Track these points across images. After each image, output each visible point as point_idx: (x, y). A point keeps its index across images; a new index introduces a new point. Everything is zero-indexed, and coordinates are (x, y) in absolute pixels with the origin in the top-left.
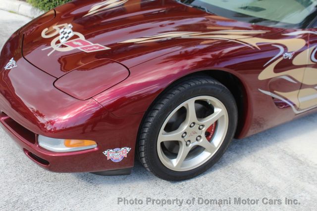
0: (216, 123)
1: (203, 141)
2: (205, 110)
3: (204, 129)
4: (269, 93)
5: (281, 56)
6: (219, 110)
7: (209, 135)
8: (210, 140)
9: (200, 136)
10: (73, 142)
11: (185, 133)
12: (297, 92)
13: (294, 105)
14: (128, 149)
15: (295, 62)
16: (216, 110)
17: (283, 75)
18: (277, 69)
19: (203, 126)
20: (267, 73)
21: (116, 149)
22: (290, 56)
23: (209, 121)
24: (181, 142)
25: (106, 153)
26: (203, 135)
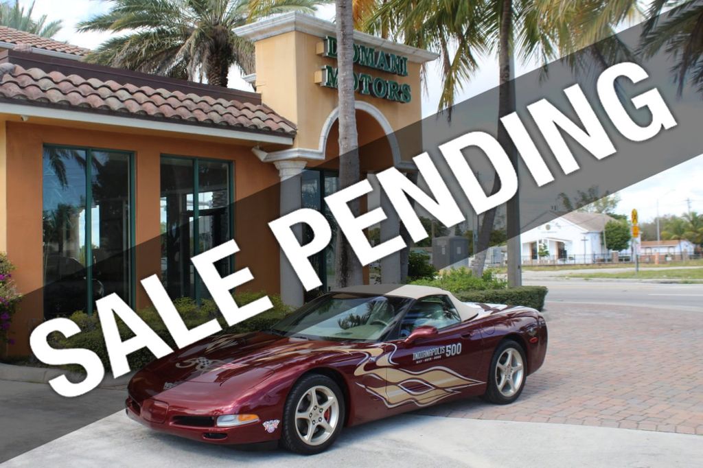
0: (330, 408)
1: (323, 423)
2: (322, 399)
3: (324, 412)
4: (363, 386)
5: (368, 359)
6: (332, 398)
7: (328, 417)
8: (329, 422)
9: (320, 418)
10: (245, 416)
11: (311, 414)
12: (385, 387)
13: (385, 399)
14: (278, 421)
15: (379, 363)
16: (329, 398)
17: (373, 373)
18: (367, 368)
19: (322, 409)
20: (360, 371)
21: (271, 421)
22: (373, 359)
23: (325, 406)
24: (308, 420)
25: (264, 424)
26: (323, 417)
